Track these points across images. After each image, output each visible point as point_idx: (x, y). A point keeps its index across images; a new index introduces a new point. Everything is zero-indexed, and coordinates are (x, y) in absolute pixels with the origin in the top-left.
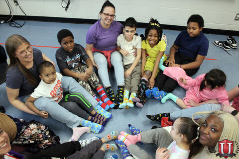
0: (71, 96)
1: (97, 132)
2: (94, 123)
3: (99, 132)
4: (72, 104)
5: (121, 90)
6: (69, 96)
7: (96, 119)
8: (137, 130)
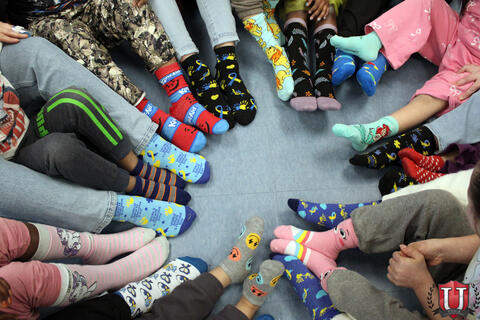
0: (49, 109)
1: (174, 231)
2: (157, 203)
3: (182, 232)
4: (55, 146)
5: (230, 62)
6: (45, 112)
7: (152, 184)
8: (328, 213)
